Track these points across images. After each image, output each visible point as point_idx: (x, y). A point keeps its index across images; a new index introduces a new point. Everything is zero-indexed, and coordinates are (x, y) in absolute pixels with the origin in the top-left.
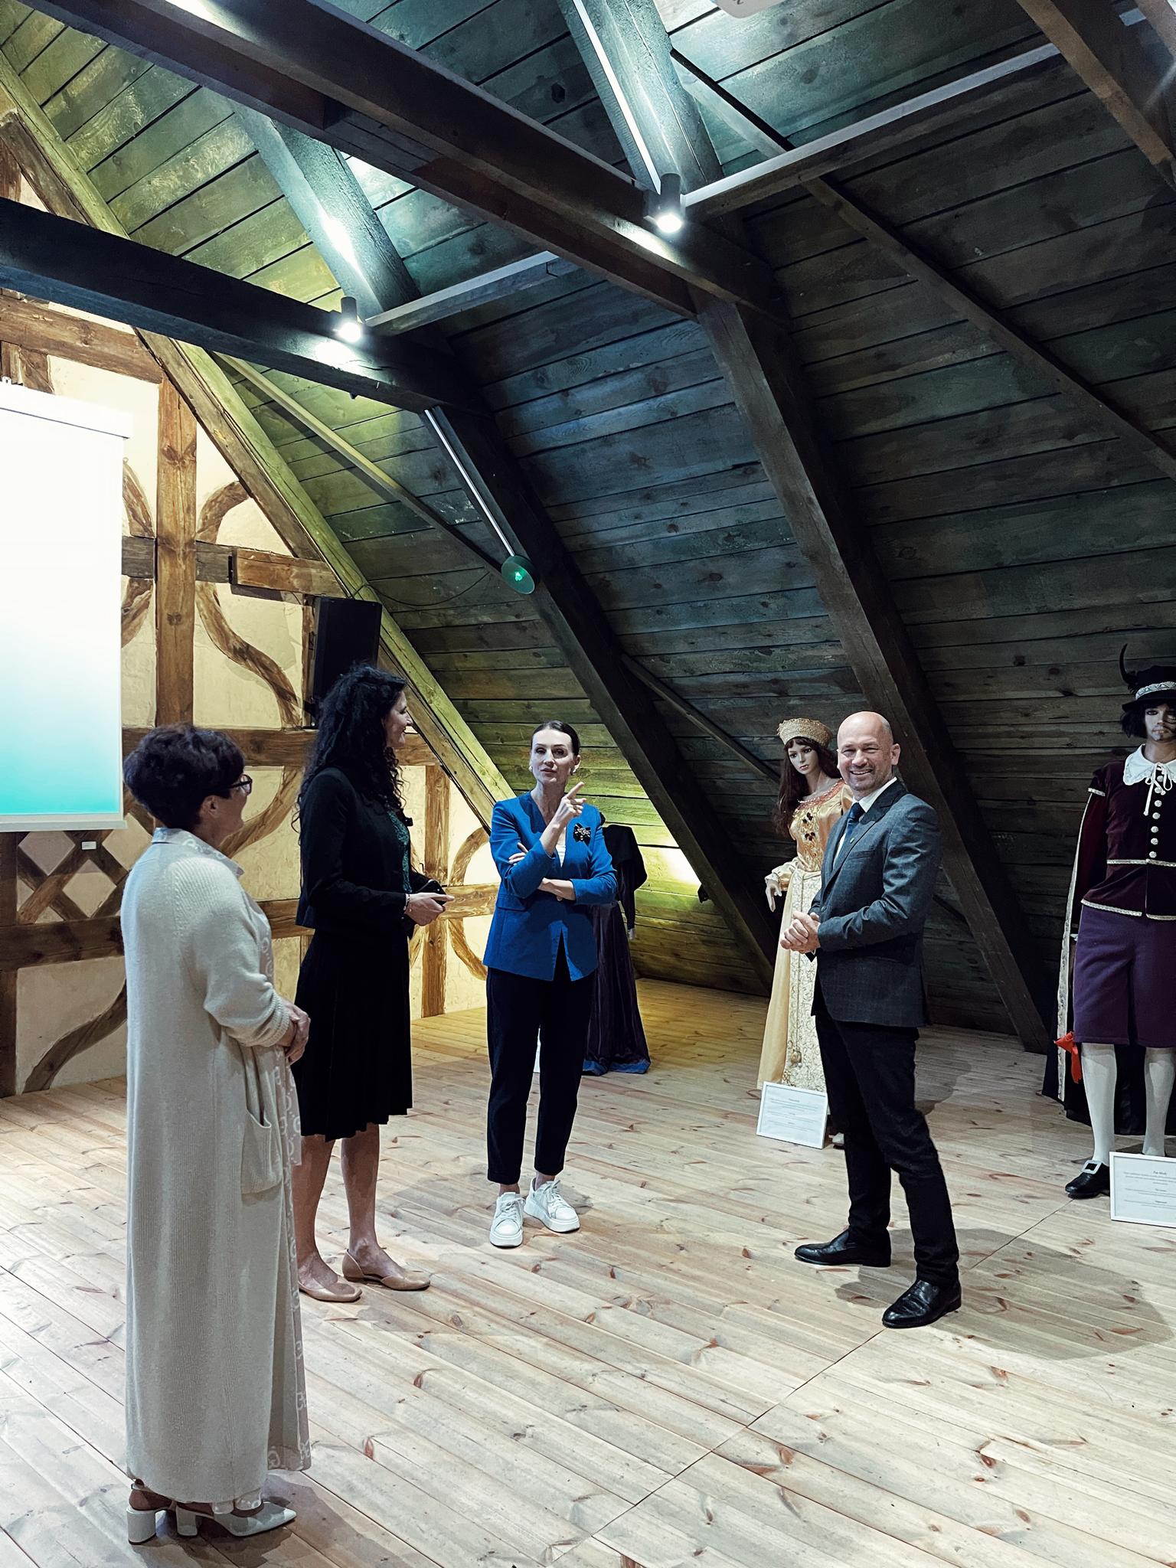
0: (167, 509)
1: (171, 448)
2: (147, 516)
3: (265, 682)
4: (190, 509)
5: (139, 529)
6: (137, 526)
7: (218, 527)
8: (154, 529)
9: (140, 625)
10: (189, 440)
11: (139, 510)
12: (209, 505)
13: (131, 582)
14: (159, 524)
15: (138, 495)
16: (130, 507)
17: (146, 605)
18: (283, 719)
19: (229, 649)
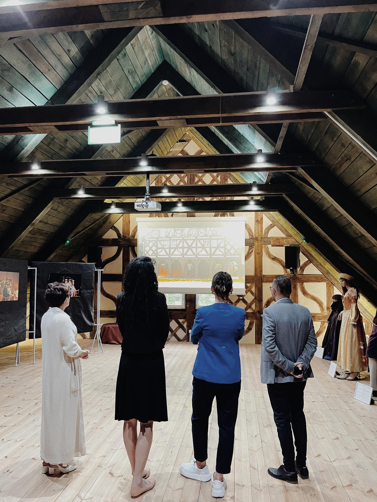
0: (257, 231)
1: (257, 220)
2: (253, 234)
3: (280, 265)
4: (262, 231)
5: (251, 237)
6: (250, 236)
7: (268, 234)
8: (254, 236)
9: (251, 255)
10: (261, 218)
11: (251, 233)
12: (266, 229)
13: (249, 247)
14: (255, 235)
15: (251, 231)
16: (249, 233)
17: (253, 251)
18: (284, 272)
19: (271, 258)
